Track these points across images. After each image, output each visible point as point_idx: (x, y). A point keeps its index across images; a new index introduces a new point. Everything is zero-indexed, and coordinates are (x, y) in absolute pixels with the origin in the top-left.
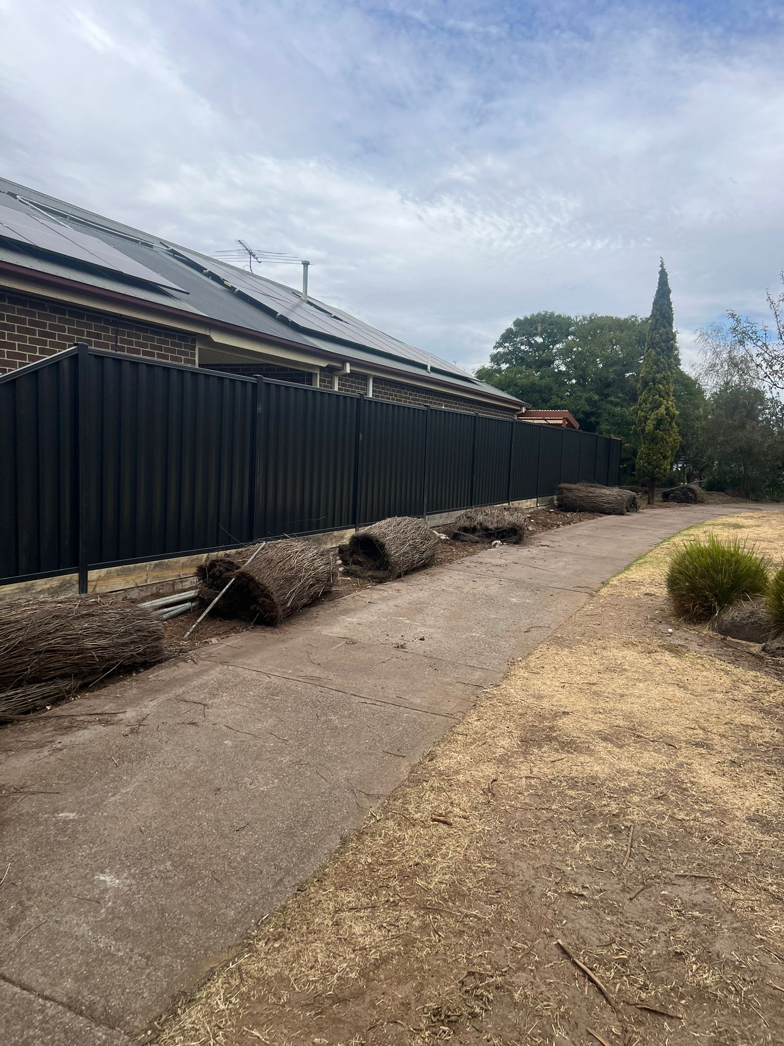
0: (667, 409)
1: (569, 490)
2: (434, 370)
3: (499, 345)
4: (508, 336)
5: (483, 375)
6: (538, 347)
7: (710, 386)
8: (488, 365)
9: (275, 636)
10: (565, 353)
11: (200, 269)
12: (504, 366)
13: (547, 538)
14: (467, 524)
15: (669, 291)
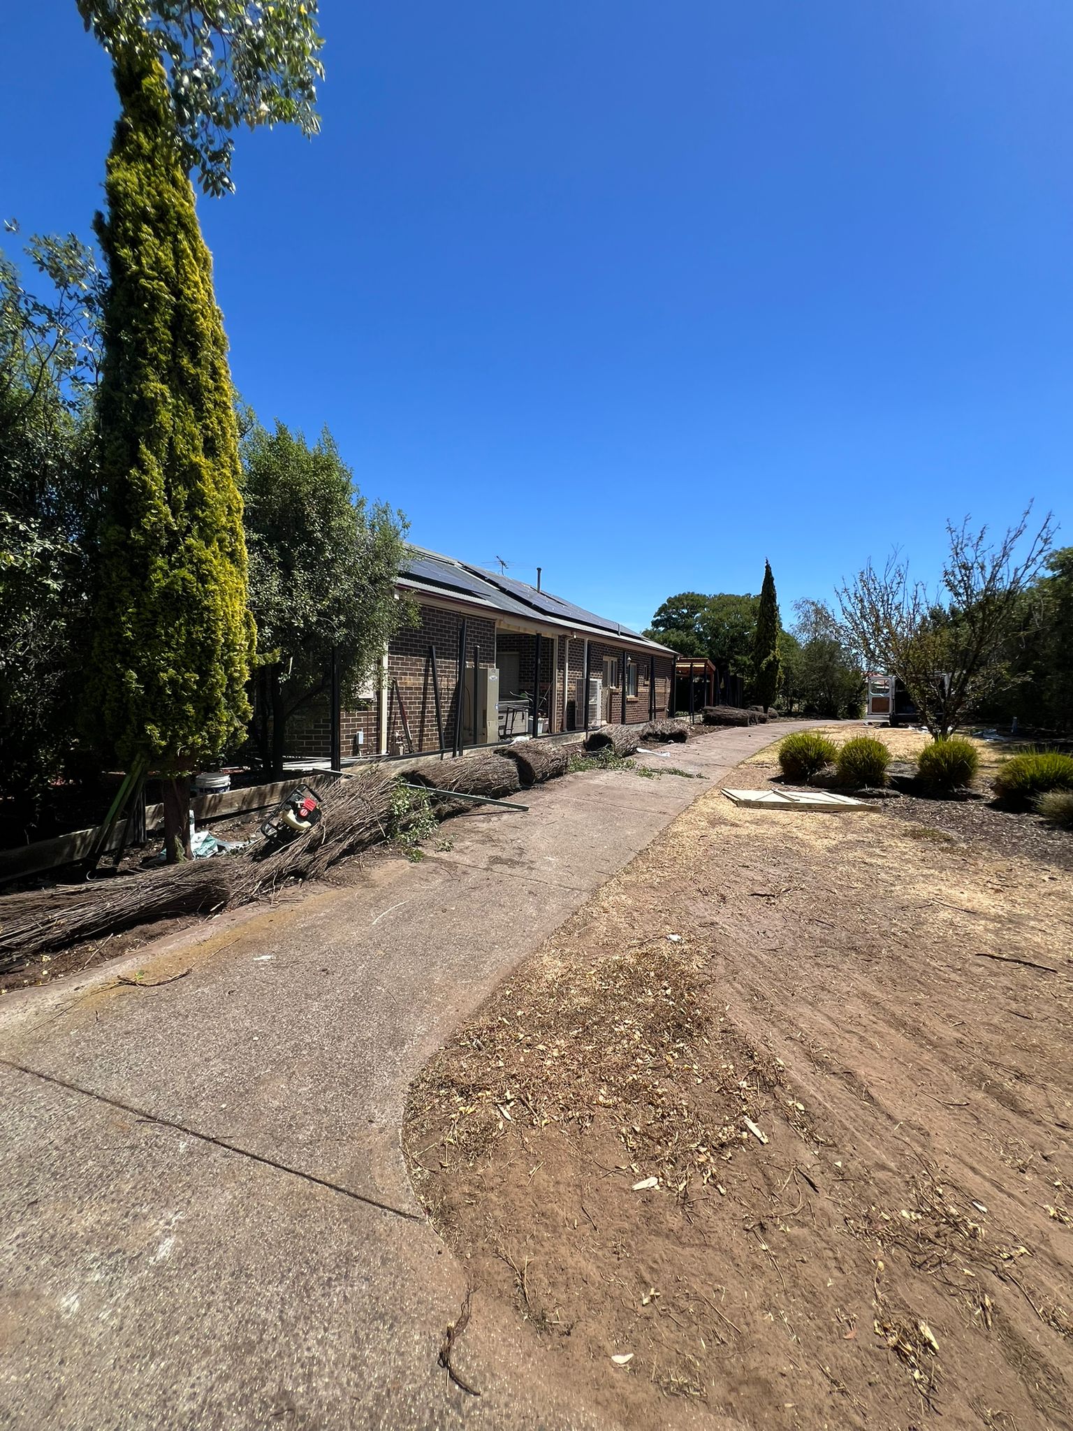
0: (774, 657)
1: (711, 710)
2: (622, 634)
3: (658, 614)
4: (663, 609)
5: (649, 635)
6: (681, 616)
7: (803, 639)
8: (650, 628)
9: (548, 797)
10: (703, 620)
11: (483, 578)
12: (662, 629)
13: (700, 739)
14: (651, 731)
15: (773, 579)
